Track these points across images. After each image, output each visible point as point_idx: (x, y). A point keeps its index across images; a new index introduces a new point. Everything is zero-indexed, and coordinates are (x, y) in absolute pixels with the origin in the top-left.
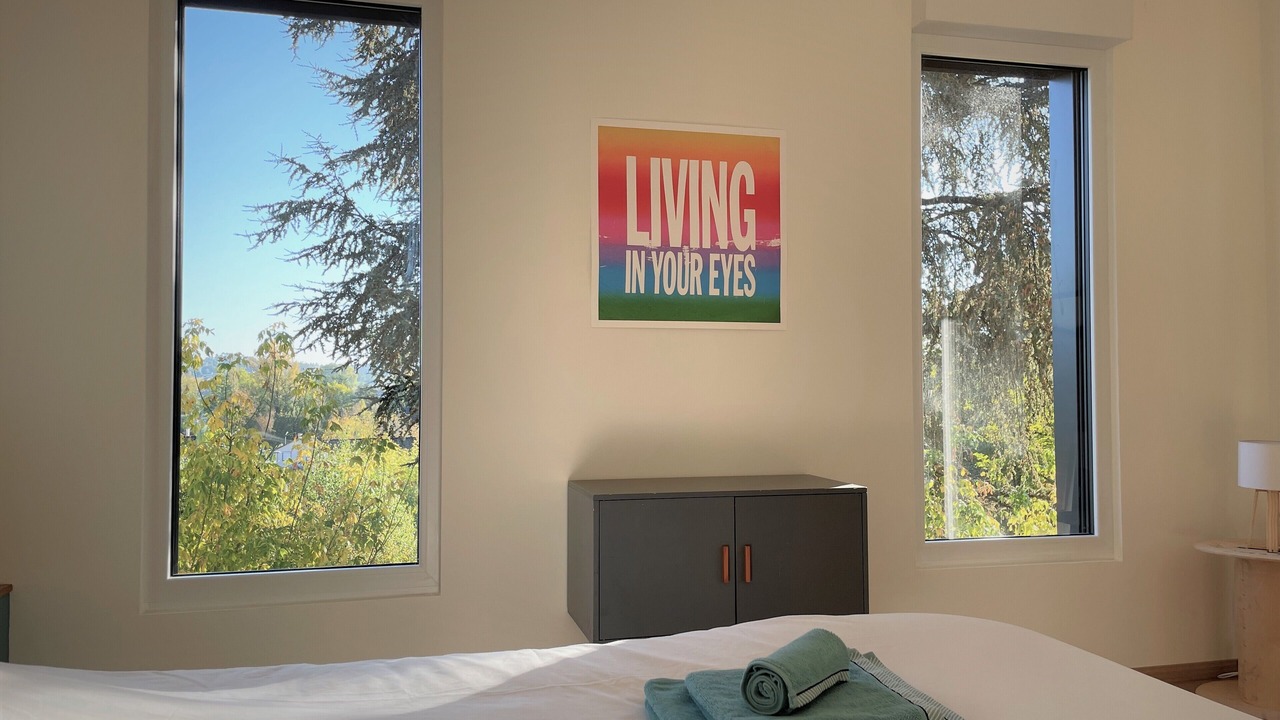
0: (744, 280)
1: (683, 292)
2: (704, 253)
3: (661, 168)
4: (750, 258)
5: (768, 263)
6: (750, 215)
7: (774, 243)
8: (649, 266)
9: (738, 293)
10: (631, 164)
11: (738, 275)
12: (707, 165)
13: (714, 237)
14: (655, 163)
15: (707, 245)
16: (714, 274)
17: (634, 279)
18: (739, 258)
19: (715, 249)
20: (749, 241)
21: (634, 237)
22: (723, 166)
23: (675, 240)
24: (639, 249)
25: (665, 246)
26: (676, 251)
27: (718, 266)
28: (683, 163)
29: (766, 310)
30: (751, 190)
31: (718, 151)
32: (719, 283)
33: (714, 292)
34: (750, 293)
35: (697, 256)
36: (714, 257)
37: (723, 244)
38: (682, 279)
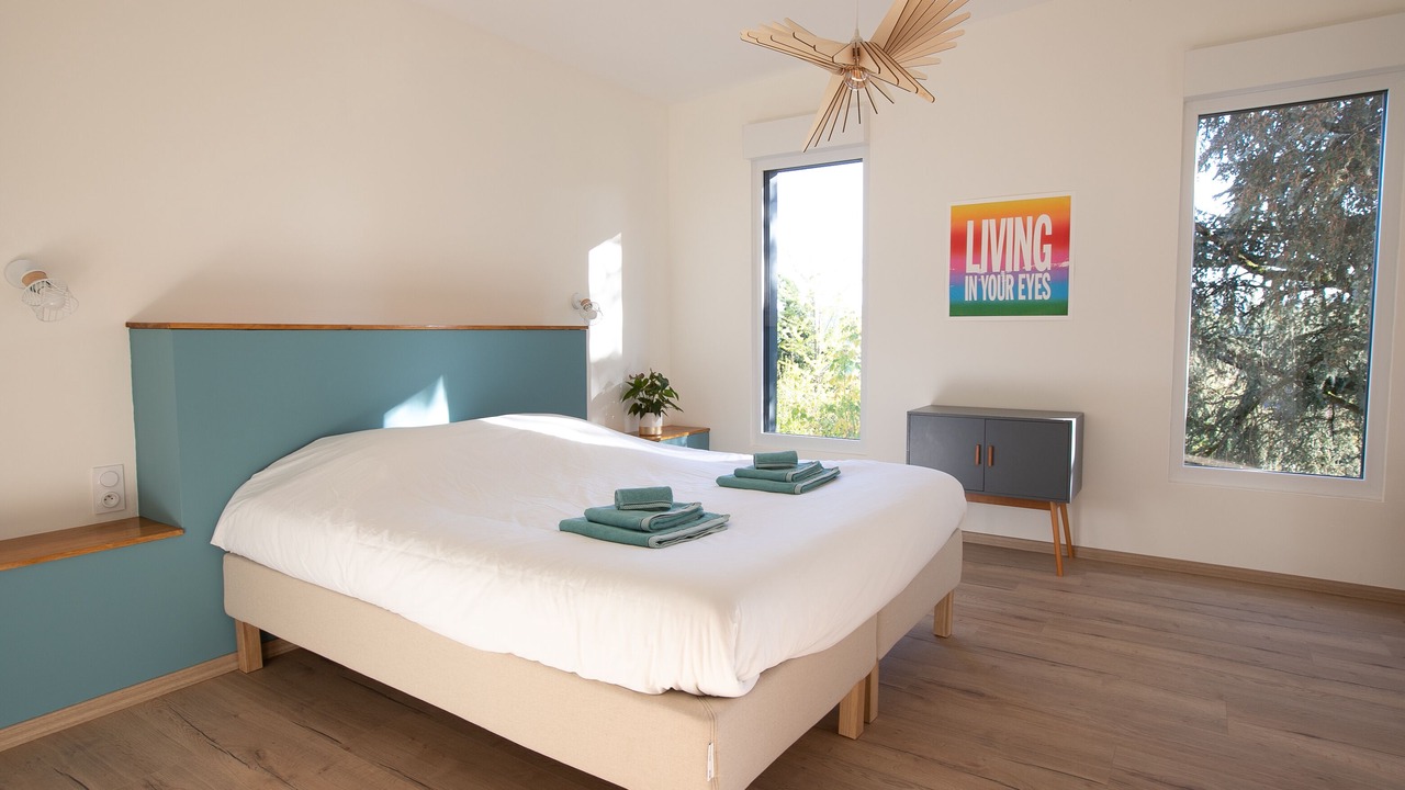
0: (1042, 290)
1: (1001, 299)
2: (1015, 275)
3: (988, 225)
4: (1047, 275)
5: (1060, 278)
6: (1048, 248)
7: (1064, 264)
8: (979, 284)
9: (1038, 297)
10: (970, 226)
11: (1038, 286)
12: (1019, 220)
13: (1022, 263)
14: (985, 223)
15: (1017, 269)
16: (1021, 287)
17: (970, 293)
18: (1038, 276)
19: (1022, 271)
20: (1048, 264)
21: (970, 267)
22: (1030, 219)
23: (996, 267)
24: (974, 275)
25: (990, 271)
26: (996, 274)
27: (1024, 281)
28: (1003, 221)
29: (1058, 307)
30: (1049, 232)
31: (1026, 210)
32: (1025, 292)
33: (1022, 297)
34: (1047, 298)
35: (1011, 277)
36: (1021, 276)
37: (1028, 267)
38: (1001, 291)
